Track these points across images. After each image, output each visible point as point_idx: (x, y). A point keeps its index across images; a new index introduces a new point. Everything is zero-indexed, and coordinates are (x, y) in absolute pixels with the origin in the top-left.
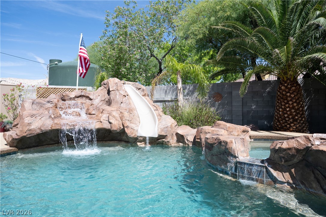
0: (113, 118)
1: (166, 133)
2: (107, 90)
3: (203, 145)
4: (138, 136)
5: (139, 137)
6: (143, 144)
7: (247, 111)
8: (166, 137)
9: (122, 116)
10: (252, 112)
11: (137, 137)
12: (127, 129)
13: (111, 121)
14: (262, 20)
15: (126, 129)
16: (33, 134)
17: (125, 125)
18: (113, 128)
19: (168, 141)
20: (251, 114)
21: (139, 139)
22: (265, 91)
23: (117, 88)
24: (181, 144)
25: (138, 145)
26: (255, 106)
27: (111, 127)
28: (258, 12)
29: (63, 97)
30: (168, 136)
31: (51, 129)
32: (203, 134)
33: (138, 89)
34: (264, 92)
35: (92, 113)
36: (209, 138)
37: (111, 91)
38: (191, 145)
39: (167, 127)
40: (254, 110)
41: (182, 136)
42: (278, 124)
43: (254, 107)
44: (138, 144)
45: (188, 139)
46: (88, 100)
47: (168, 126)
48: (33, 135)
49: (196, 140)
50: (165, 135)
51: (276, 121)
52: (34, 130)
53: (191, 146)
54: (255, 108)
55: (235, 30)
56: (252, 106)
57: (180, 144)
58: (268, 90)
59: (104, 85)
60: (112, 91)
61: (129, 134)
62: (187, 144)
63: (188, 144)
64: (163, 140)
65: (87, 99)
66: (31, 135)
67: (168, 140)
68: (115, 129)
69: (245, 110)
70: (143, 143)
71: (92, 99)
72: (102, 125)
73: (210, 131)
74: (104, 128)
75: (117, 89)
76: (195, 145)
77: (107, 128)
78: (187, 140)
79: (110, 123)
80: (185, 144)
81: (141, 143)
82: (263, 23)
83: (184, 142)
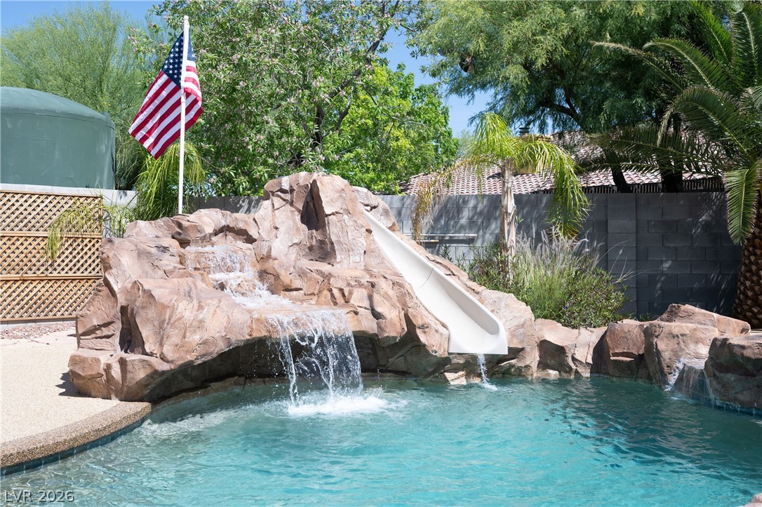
0: (385, 301)
1: (522, 342)
2: (299, 211)
3: (666, 368)
4: (452, 354)
5: (455, 357)
6: (462, 376)
7: (649, 275)
8: (521, 353)
9: (403, 295)
10: (663, 278)
11: (446, 355)
12: (425, 332)
13: (379, 309)
14: (748, 42)
15: (419, 332)
16: (211, 353)
17: (418, 321)
18: (387, 330)
19: (526, 366)
20: (659, 285)
21: (455, 361)
22: (697, 222)
23: (344, 207)
24: (553, 374)
25: (449, 379)
26: (670, 262)
27: (379, 327)
28: (748, 23)
29: (180, 234)
30: (528, 349)
31: (249, 338)
32: (662, 339)
33: (369, 208)
34: (695, 224)
35: (294, 286)
36: (749, 347)
37: (330, 215)
38: (586, 373)
39: (523, 326)
40: (666, 274)
41: (561, 350)
42: (755, 310)
43: (666, 265)
44: (449, 376)
45: (577, 356)
46: (240, 244)
47: (524, 323)
48: (209, 358)
49: (612, 358)
50: (520, 347)
51: (749, 302)
52: (214, 341)
53: (588, 375)
54: (669, 268)
55: (657, 57)
56: (662, 262)
57: (549, 375)
58: (704, 218)
59: (279, 193)
60: (333, 214)
61: (434, 348)
62: (574, 371)
63: (577, 372)
64: (513, 361)
65: (240, 239)
66: (203, 359)
67: (528, 363)
68: (393, 334)
69: (644, 272)
70: (461, 373)
71: (255, 240)
72: (359, 321)
73: (687, 332)
74: (363, 331)
75: (345, 210)
76: (598, 372)
77: (371, 332)
78: (574, 359)
79: (377, 315)
80: (566, 372)
81: (456, 375)
82: (746, 51)
83: (562, 367)
